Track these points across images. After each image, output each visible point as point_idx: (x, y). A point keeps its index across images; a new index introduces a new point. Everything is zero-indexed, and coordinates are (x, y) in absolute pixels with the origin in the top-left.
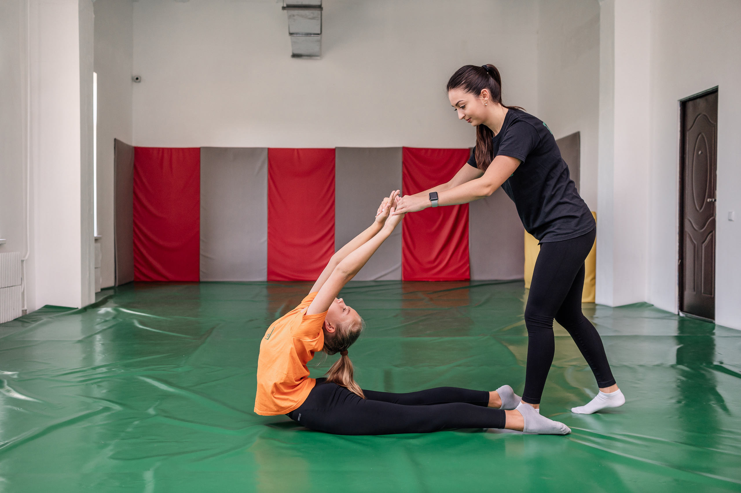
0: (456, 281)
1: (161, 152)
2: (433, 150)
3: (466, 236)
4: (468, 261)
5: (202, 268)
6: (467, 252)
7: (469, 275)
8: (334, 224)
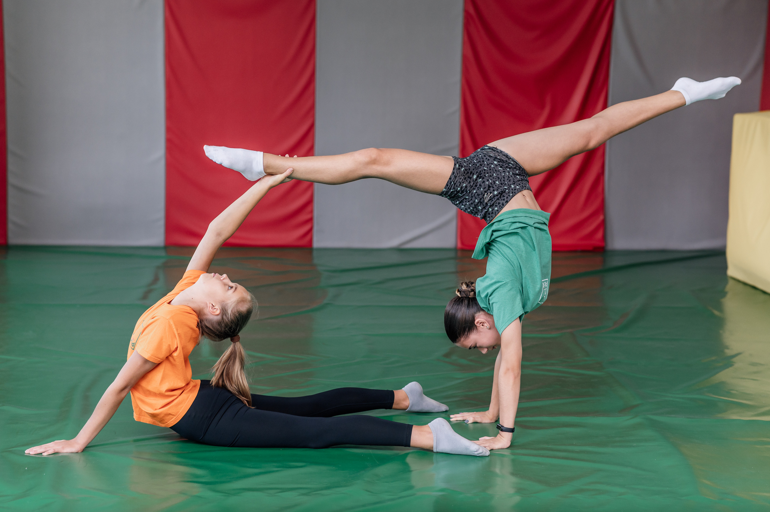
0: (575, 251)
4: (602, 208)
5: (13, 216)
6: (600, 189)
7: (604, 238)
8: (312, 127)
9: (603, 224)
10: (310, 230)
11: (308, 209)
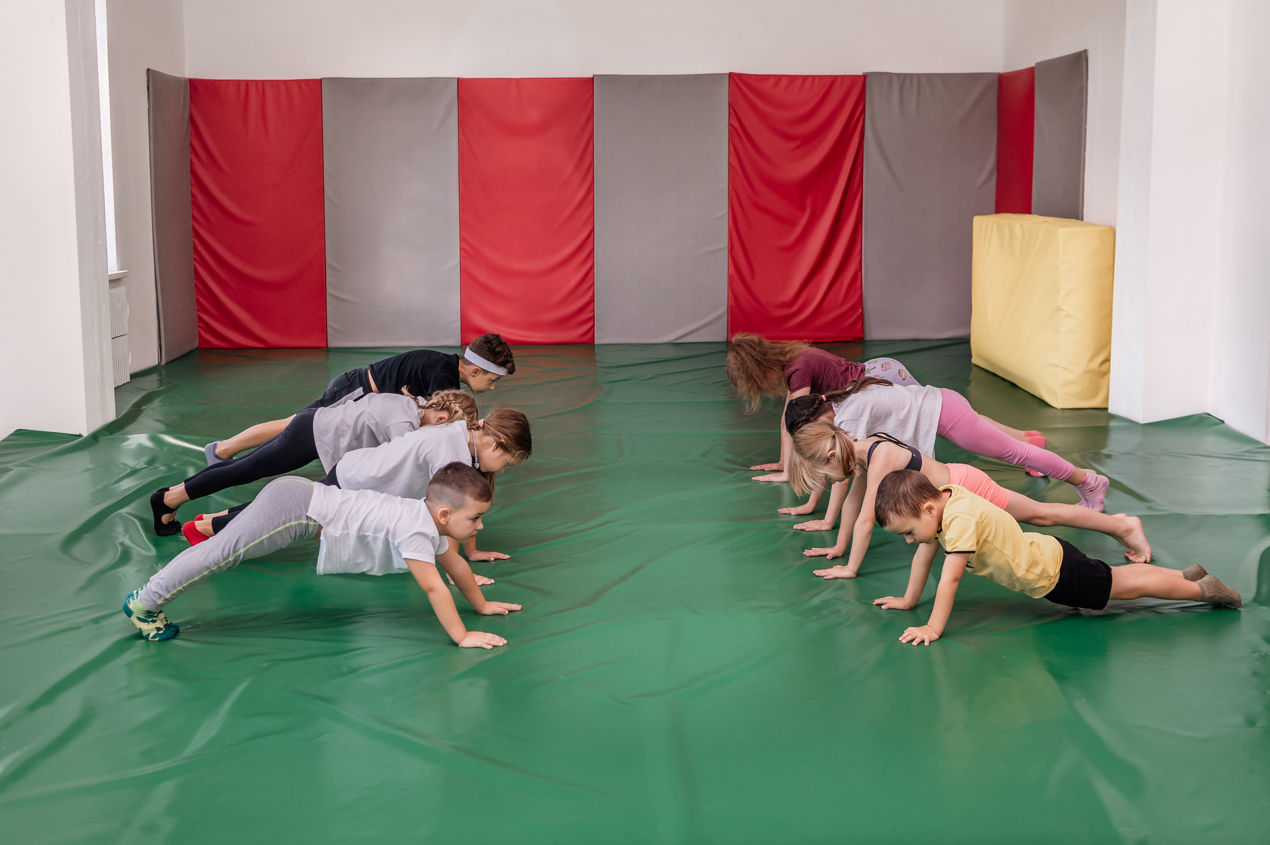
0: (836, 342)
1: (243, 88)
2: (792, 79)
3: (857, 251)
4: (860, 303)
6: (858, 284)
7: (862, 330)
8: (592, 231)
9: (861, 317)
10: (593, 326)
11: (590, 308)
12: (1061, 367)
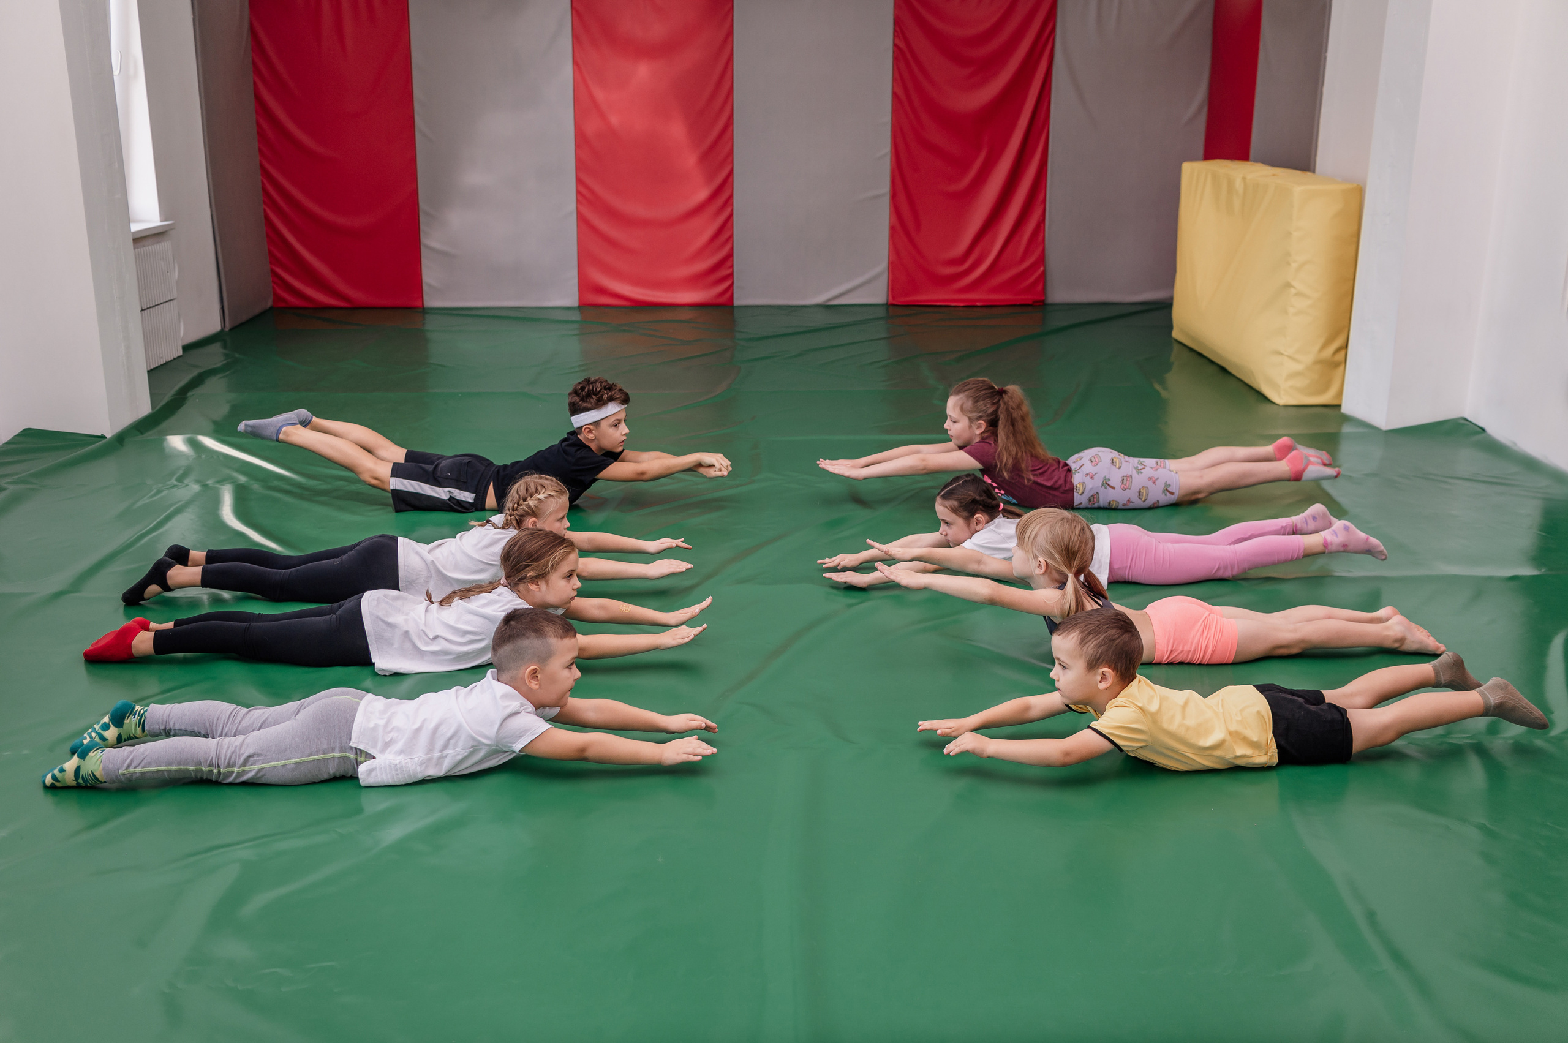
0: (1013, 306)
3: (1041, 198)
4: (1041, 260)
5: (427, 278)
6: (1040, 238)
7: (1043, 291)
8: (731, 173)
9: (1043, 277)
10: (732, 285)
11: (728, 264)
12: (1288, 356)
